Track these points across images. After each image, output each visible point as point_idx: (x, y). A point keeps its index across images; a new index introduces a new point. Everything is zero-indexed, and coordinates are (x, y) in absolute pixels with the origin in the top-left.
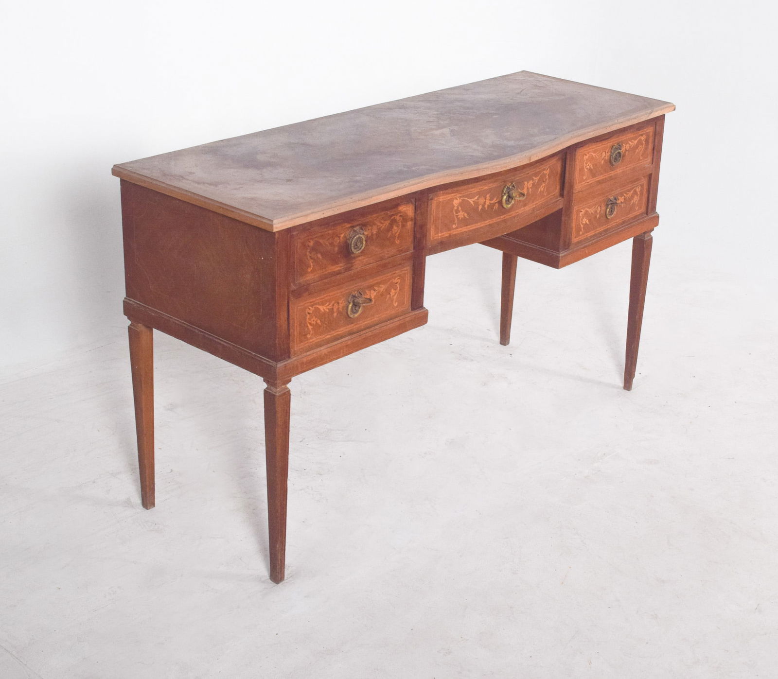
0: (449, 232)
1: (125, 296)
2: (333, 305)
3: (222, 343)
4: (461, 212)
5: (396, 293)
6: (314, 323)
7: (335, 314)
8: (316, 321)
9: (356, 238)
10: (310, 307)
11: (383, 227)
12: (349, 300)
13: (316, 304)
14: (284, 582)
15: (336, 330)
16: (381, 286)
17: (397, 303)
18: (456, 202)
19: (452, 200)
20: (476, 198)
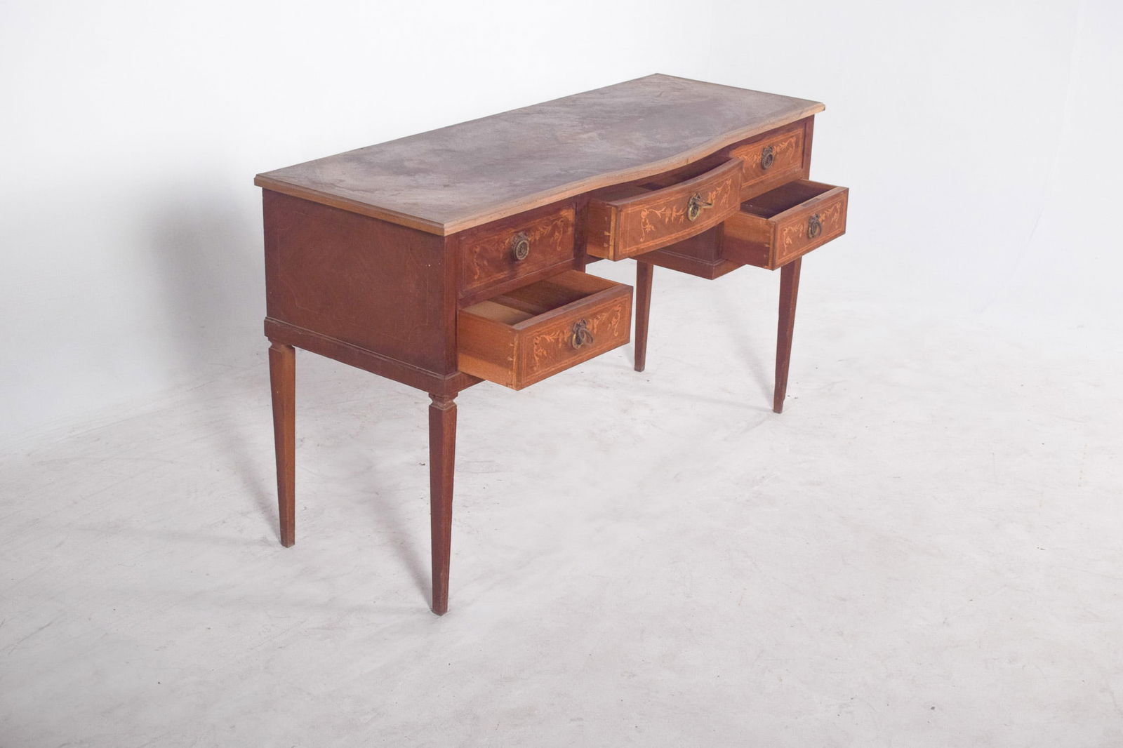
0: (637, 246)
4: (648, 224)
18: (644, 214)
19: (640, 211)
20: (663, 210)
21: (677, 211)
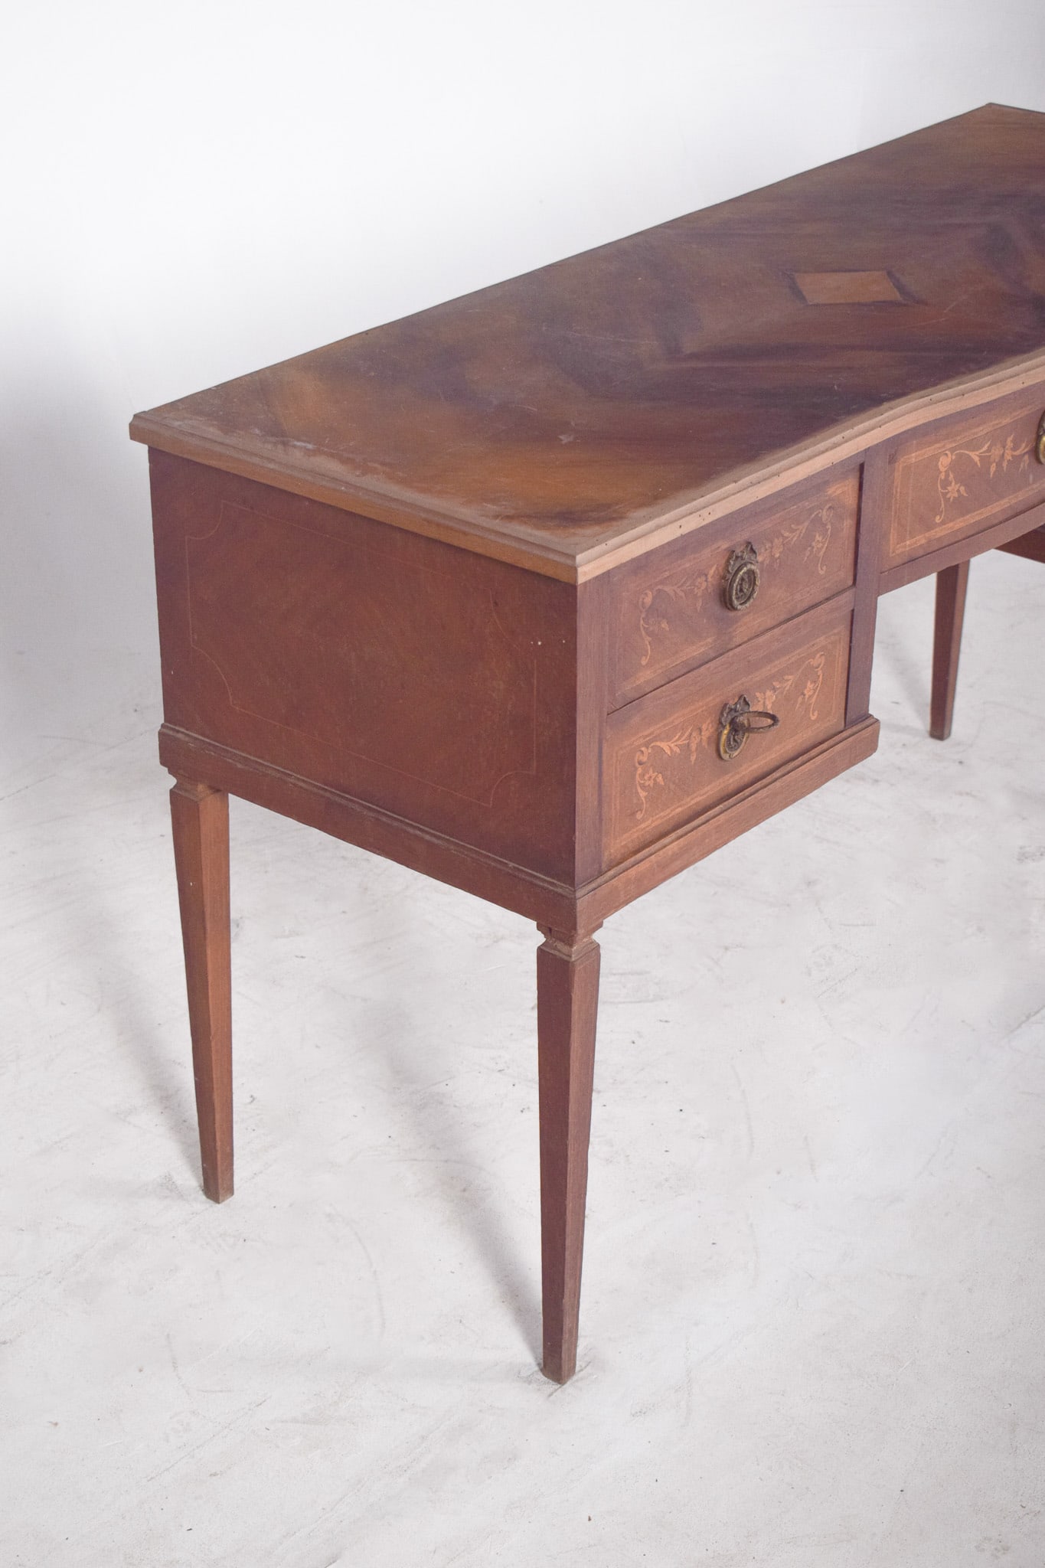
0: (927, 535)
1: (163, 721)
2: (691, 734)
3: (427, 837)
4: (953, 484)
5: (815, 690)
6: (651, 783)
7: (693, 758)
8: (654, 780)
9: (741, 573)
10: (643, 749)
11: (795, 539)
12: (723, 720)
13: (655, 739)
14: (575, 1378)
15: (694, 792)
16: (786, 677)
17: (816, 713)
18: (944, 462)
19: (935, 458)
20: (985, 448)
21: (1014, 449)
